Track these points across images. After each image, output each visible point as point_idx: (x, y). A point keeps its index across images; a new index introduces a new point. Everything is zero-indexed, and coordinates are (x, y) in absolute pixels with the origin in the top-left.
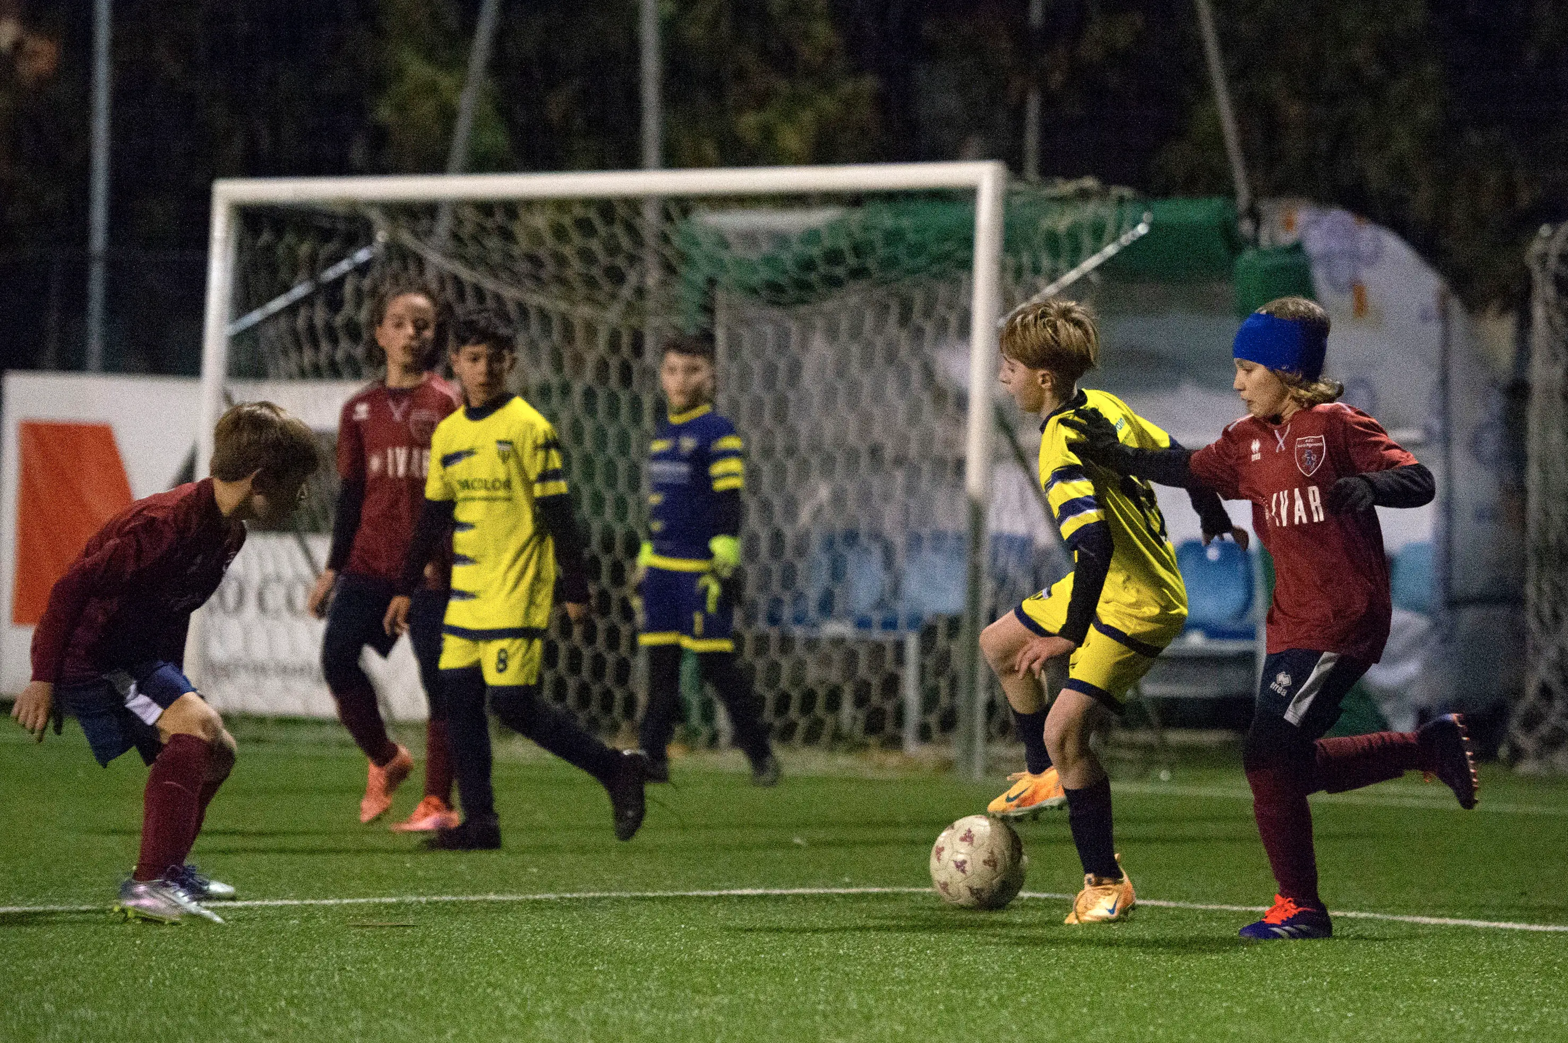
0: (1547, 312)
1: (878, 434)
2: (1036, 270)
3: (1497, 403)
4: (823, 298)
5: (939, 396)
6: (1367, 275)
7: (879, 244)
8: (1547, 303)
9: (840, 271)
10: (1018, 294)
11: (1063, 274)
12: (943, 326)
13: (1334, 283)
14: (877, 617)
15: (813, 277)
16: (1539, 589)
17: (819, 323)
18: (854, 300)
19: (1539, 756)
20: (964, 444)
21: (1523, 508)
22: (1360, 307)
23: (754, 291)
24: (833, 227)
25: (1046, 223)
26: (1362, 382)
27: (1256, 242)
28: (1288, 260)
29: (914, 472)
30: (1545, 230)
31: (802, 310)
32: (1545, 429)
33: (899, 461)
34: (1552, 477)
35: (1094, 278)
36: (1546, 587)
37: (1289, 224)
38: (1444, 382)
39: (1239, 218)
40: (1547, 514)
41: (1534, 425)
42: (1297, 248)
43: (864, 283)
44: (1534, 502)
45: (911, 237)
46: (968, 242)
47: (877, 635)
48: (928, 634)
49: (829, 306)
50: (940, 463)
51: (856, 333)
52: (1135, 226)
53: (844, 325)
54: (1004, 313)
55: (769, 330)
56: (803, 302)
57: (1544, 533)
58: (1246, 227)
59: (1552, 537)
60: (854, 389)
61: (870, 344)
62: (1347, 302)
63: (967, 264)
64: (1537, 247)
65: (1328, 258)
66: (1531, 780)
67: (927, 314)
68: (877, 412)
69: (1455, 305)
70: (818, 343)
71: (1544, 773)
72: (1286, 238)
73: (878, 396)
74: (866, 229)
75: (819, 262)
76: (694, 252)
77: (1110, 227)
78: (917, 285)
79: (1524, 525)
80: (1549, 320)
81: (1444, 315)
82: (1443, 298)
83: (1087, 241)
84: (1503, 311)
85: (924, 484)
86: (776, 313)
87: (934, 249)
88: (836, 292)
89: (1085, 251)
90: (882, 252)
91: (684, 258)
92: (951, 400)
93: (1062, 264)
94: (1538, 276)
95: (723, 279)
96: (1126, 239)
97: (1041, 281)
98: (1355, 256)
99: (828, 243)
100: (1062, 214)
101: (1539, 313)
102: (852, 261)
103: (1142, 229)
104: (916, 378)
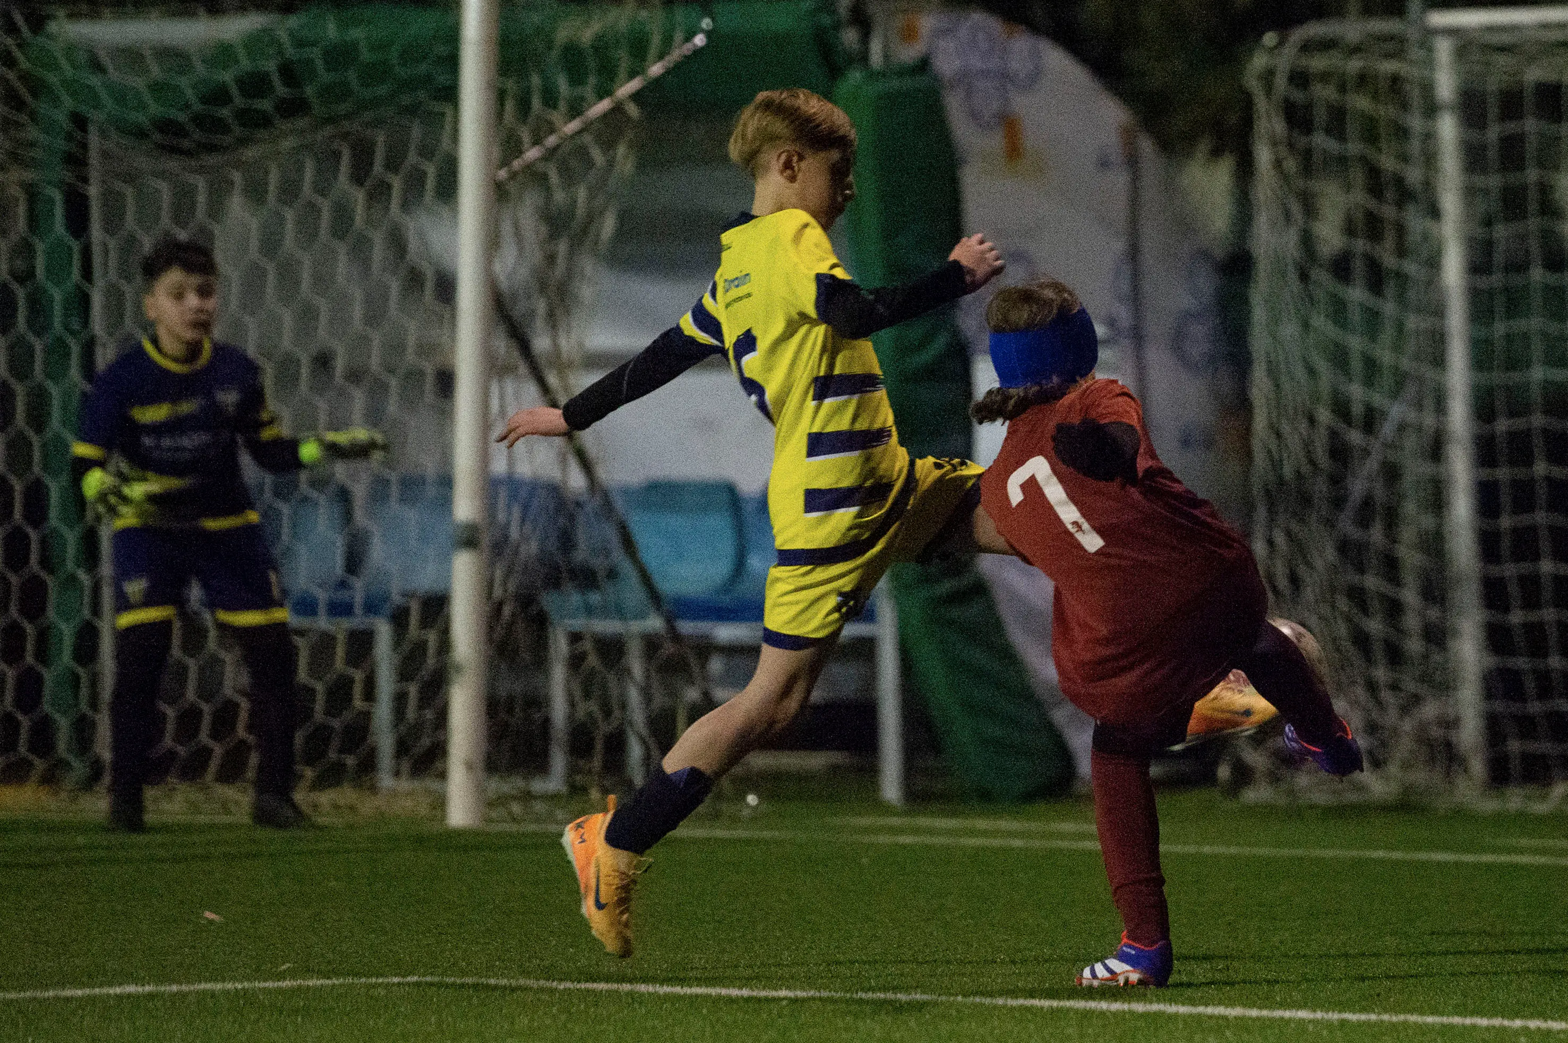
0: (1276, 153)
1: (323, 335)
2: (550, 99)
3: (1207, 283)
4: (244, 142)
5: (414, 279)
6: (1021, 104)
7: (319, 64)
8: (1274, 144)
9: (265, 105)
10: (526, 136)
11: (590, 106)
12: (416, 181)
13: (974, 115)
14: (322, 596)
15: (225, 112)
16: (1271, 543)
17: (237, 177)
18: (287, 144)
19: (1274, 779)
20: (452, 349)
21: (1247, 432)
22: (1014, 151)
23: (140, 134)
24: (254, 43)
25: (562, 34)
26: (1018, 256)
27: (864, 57)
28: (908, 83)
29: (378, 390)
30: (1269, 39)
31: (211, 160)
32: (1275, 320)
33: (355, 376)
34: (1287, 386)
35: (633, 110)
36: (1280, 538)
37: (909, 34)
38: (1134, 253)
39: (837, 26)
40: (1279, 435)
41: (1259, 314)
42: (923, 65)
43: (302, 123)
44: (1260, 422)
45: (366, 55)
46: (452, 62)
47: (323, 623)
48: (399, 619)
49: (250, 153)
50: (414, 377)
51: (290, 191)
52: (689, 38)
53: (274, 178)
54: (505, 162)
55: (164, 188)
56: (211, 148)
57: (1276, 465)
58: (850, 37)
59: (1288, 471)
60: (289, 274)
61: (312, 208)
62: (996, 141)
63: (450, 94)
64: (1259, 61)
65: (964, 78)
66: (1266, 812)
67: (392, 165)
68: (323, 306)
69: (1146, 145)
70: (236, 204)
71: (1282, 801)
72: (908, 54)
73: (322, 281)
74: (300, 43)
75: (234, 91)
76: (52, 79)
77: (656, 40)
78: (378, 123)
79: (1247, 454)
80: (1278, 164)
81: (1132, 161)
82: (1128, 138)
83: (624, 59)
84: (1216, 153)
85: (392, 407)
86: (173, 164)
87: (402, 72)
88: (262, 134)
89: (622, 73)
90: (325, 77)
91: (37, 87)
92: (429, 286)
93: (588, 91)
94: (1261, 104)
95: (97, 117)
96: (676, 55)
97: (556, 117)
98: (1005, 77)
99: (245, 64)
100: (587, 23)
101: (1263, 156)
102: (281, 90)
103: (699, 40)
104: (379, 252)
